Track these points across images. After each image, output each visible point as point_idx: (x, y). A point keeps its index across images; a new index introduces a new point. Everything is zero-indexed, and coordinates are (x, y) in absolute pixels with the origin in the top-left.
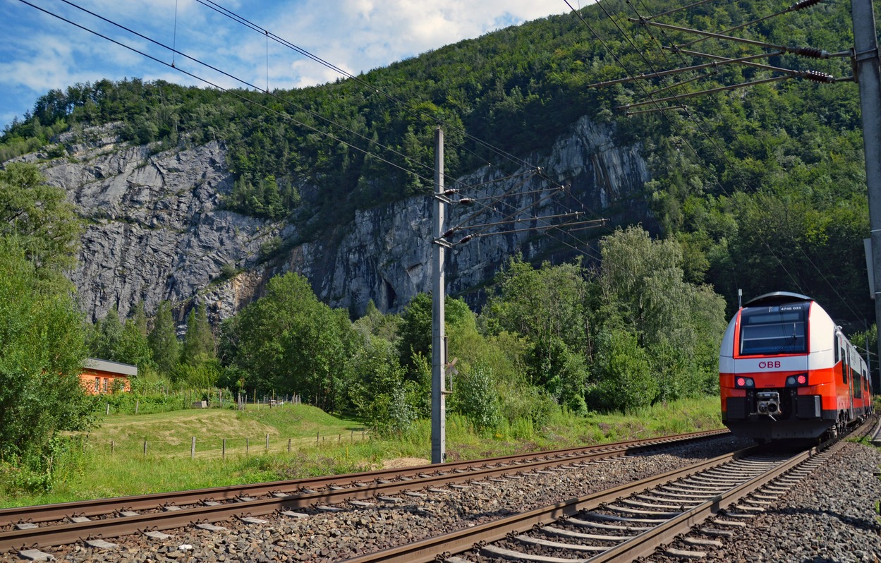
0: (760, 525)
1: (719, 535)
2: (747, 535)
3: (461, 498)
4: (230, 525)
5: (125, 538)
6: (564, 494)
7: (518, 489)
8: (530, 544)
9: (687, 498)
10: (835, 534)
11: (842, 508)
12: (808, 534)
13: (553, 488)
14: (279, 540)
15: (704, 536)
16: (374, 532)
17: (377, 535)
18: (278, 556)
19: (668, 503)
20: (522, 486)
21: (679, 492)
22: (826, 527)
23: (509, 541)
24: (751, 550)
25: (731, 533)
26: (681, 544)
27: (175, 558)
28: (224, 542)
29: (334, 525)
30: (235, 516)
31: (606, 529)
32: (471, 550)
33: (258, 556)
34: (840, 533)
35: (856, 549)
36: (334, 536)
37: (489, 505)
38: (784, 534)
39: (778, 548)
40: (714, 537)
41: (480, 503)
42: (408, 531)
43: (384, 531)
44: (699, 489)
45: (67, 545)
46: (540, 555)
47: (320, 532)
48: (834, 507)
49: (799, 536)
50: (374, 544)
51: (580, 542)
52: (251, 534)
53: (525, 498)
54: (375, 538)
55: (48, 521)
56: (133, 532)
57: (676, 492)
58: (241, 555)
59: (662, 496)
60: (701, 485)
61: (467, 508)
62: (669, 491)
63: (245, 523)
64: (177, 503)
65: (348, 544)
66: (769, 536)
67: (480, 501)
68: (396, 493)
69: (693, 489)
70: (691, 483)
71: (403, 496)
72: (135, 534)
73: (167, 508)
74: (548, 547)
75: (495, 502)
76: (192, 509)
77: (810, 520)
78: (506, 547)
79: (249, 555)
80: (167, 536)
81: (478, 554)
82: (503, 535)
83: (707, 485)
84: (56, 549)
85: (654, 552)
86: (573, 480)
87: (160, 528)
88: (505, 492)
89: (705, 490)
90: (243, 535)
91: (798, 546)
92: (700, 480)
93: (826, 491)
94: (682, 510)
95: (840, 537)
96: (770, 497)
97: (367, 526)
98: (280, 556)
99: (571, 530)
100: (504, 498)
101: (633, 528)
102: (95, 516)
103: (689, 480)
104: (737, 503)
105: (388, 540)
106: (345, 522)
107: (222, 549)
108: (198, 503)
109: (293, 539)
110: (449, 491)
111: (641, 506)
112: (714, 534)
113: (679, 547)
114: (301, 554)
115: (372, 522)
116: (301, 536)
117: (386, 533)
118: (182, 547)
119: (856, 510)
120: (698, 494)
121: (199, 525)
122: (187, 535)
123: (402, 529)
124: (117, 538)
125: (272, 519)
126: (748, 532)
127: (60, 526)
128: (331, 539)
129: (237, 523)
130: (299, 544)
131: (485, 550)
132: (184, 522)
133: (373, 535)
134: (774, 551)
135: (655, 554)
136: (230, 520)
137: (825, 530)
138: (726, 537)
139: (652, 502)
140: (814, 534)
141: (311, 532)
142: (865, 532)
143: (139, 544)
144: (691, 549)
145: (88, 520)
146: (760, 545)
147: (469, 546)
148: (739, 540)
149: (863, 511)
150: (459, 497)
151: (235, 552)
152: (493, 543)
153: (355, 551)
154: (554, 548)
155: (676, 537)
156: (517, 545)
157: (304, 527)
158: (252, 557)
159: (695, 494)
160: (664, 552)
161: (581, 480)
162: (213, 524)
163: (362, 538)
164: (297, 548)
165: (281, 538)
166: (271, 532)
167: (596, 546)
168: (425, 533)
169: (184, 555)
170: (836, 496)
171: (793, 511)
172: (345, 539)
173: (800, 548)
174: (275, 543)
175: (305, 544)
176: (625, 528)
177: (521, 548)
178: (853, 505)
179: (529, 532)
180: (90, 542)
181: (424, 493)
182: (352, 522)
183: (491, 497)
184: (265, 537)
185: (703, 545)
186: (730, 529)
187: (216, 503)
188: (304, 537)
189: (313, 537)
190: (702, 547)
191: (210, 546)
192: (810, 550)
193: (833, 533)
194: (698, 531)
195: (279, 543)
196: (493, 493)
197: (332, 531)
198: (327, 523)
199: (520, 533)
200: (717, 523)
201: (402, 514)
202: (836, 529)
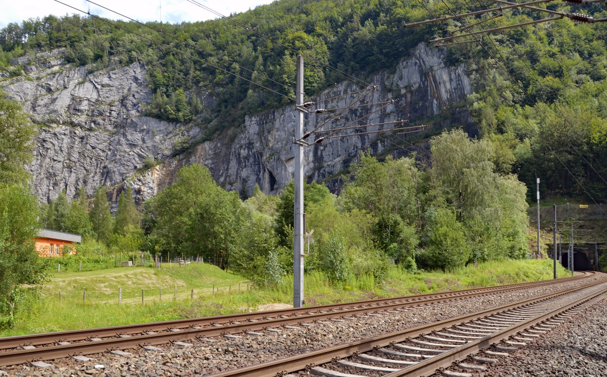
0: (518, 355)
1: (486, 361)
2: (506, 362)
3: (306, 333)
4: (135, 351)
5: (59, 360)
6: (383, 331)
7: (349, 327)
8: (347, 366)
9: (473, 335)
10: (573, 363)
11: (585, 344)
12: (552, 362)
13: (376, 326)
14: (167, 362)
15: (475, 362)
16: (237, 356)
17: (239, 359)
18: (164, 373)
19: (457, 338)
20: (353, 325)
21: (469, 331)
22: (567, 357)
23: (333, 364)
24: (505, 372)
25: (495, 360)
26: (456, 368)
27: (91, 374)
28: (127, 363)
29: (208, 352)
30: (139, 345)
31: (406, 356)
32: (304, 370)
33: (150, 373)
34: (577, 362)
35: (586, 373)
36: (207, 359)
37: (326, 338)
38: (534, 362)
39: (526, 372)
40: (481, 363)
41: (319, 337)
42: (261, 356)
43: (244, 356)
44: (484, 329)
45: (18, 365)
47: (197, 356)
48: (578, 343)
49: (545, 363)
50: (235, 365)
52: (148, 358)
53: (354, 333)
54: (237, 361)
55: (6, 349)
56: (65, 356)
57: (466, 331)
58: (138, 372)
59: (455, 333)
60: (486, 325)
61: (309, 340)
62: (461, 330)
63: (146, 350)
64: (99, 336)
65: (216, 365)
66: (523, 363)
67: (320, 335)
68: (260, 329)
69: (480, 328)
70: (480, 324)
71: (264, 331)
72: (67, 358)
73: (92, 339)
74: (360, 368)
75: (331, 336)
76: (110, 340)
77: (556, 352)
78: (330, 368)
79: (144, 372)
80: (88, 359)
81: (308, 373)
82: (329, 360)
83: (491, 326)
84: (9, 368)
85: (434, 373)
86: (392, 321)
87: (84, 353)
88: (340, 329)
89: (488, 329)
90: (141, 358)
91: (542, 370)
92: (487, 322)
93: (577, 331)
95: (576, 365)
96: (534, 335)
97: (233, 353)
98: (166, 373)
99: (381, 356)
100: (338, 333)
101: (425, 356)
102: (40, 345)
103: (479, 322)
104: (507, 339)
105: (246, 363)
106: (217, 349)
107: (126, 368)
108: (115, 336)
109: (177, 361)
110: (298, 328)
111: (437, 340)
112: (483, 361)
113: (454, 369)
114: (181, 372)
115: (237, 350)
116: (184, 359)
117: (246, 358)
118: (98, 366)
119: (596, 346)
120: (482, 332)
121: (113, 352)
122: (103, 358)
123: (258, 355)
124: (53, 360)
125: (167, 347)
126: (508, 360)
127: (15, 351)
128: (205, 361)
129: (141, 350)
130: (181, 365)
131: (314, 370)
132: (102, 349)
133: (236, 359)
136: (135, 347)
137: (566, 360)
138: (491, 363)
139: (447, 337)
140: (556, 362)
141: (191, 356)
142: (598, 361)
143: (68, 365)
144: (463, 371)
145: (34, 348)
146: (513, 369)
147: (303, 367)
148: (499, 365)
149: (602, 346)
150: (305, 332)
151: (134, 370)
152: (321, 365)
153: (220, 370)
154: (365, 369)
155: (453, 363)
156: (338, 367)
157: (187, 353)
158: (146, 374)
159: (480, 332)
160: (441, 373)
161: (398, 321)
162: (123, 350)
163: (227, 361)
164: (179, 367)
165: (169, 360)
166: (162, 356)
167: (395, 368)
168: (274, 358)
169: (98, 372)
170: (583, 335)
172: (215, 361)
173: (542, 372)
174: (164, 364)
175: (185, 365)
176: (420, 356)
177: (340, 369)
178: (595, 342)
179: (349, 358)
180: (34, 363)
181: (281, 329)
182: (222, 350)
183: (328, 333)
184: (157, 360)
185: (471, 369)
186: (496, 358)
187: (128, 336)
188: (186, 360)
189: (192, 360)
190: (470, 370)
191: (117, 366)
192: (549, 374)
193: (572, 362)
194: (472, 359)
195: (167, 364)
196: (330, 330)
197: (207, 356)
198: (204, 350)
199: (342, 359)
200: (488, 354)
201: (260, 344)
202: (574, 359)
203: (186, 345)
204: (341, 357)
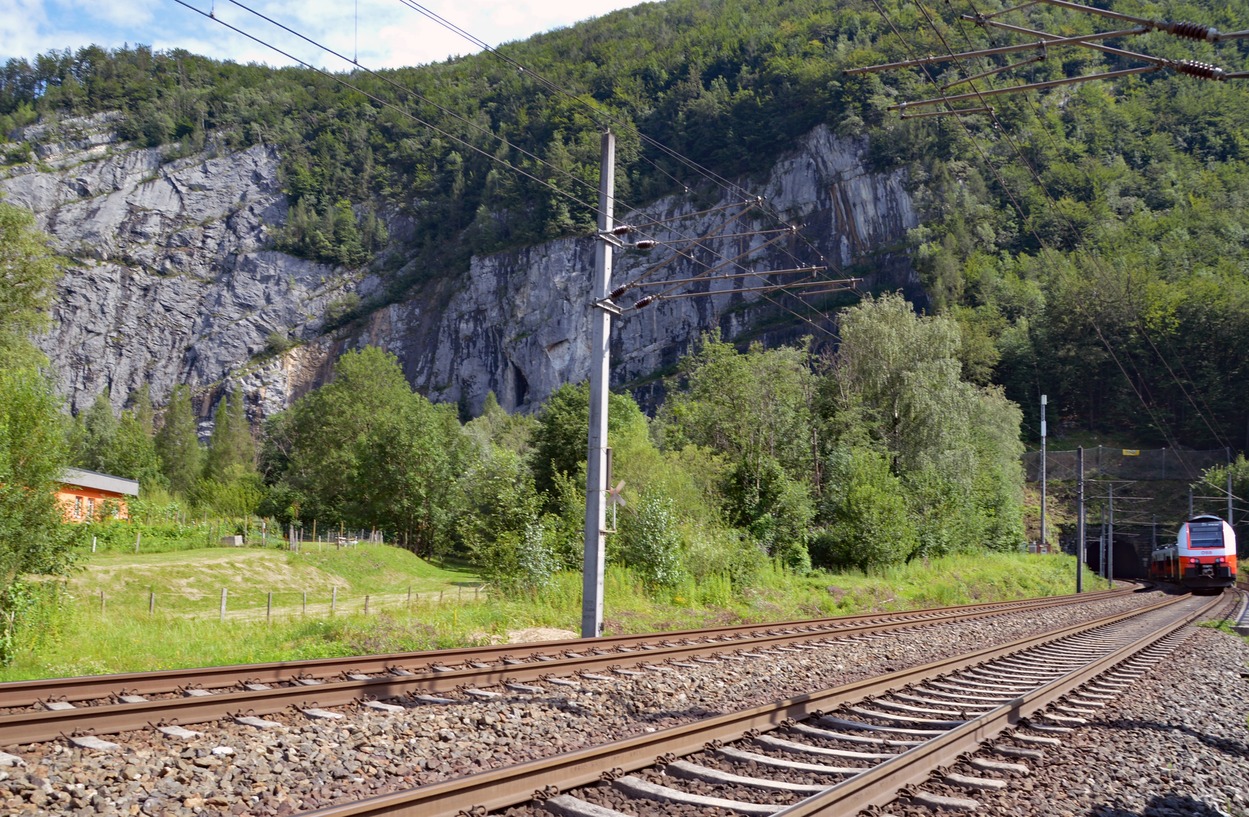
0: (1082, 743)
1: (1022, 755)
2: (1064, 758)
3: (633, 690)
4: (286, 719)
5: (128, 734)
6: (785, 688)
7: (716, 679)
8: (740, 760)
9: (969, 701)
10: (1194, 760)
11: (1200, 722)
12: (1154, 760)
13: (768, 679)
14: (363, 744)
15: (1001, 757)
16: (505, 735)
17: (510, 740)
18: (362, 768)
19: (941, 707)
20: (721, 674)
21: (956, 690)
22: (1180, 749)
23: (708, 755)
24: (1072, 779)
25: (1040, 754)
26: (967, 767)
27: (207, 767)
28: (280, 745)
29: (444, 724)
30: (294, 707)
31: (852, 742)
32: (652, 767)
33: (332, 767)
34: (1200, 760)
35: (1224, 783)
36: (445, 739)
37: (673, 701)
38: (1119, 758)
39: (1113, 779)
40: (1015, 758)
41: (660, 698)
42: (556, 735)
43: (521, 735)
44: (986, 688)
45: (42, 743)
46: (756, 777)
47: (423, 733)
48: (1188, 721)
49: (1141, 761)
50: (506, 753)
51: (814, 760)
52: (321, 734)
53: (727, 692)
54: (507, 744)
55: (10, 708)
56: (141, 726)
57: (951, 691)
58: (304, 764)
59: (931, 696)
60: (987, 681)
61: (641, 705)
62: (941, 690)
63: (310, 717)
64: (204, 685)
65: (467, 752)
66: (1098, 760)
67: (661, 695)
68: (534, 679)
69: (976, 687)
70: (973, 679)
71: (543, 683)
72: (144, 729)
73: (190, 691)
74: (768, 766)
75: (683, 696)
76: (227, 695)
77: (1155, 739)
78: (705, 763)
79: (318, 764)
80: (193, 733)
81: (663, 773)
82: (699, 746)
83: (996, 682)
84: (25, 748)
85: (928, 777)
86: (797, 669)
87: (182, 721)
88: (697, 682)
89: (994, 689)
90: (309, 735)
91: (1141, 776)
92: (985, 675)
93: (1175, 697)
94: (964, 718)
95: (1200, 766)
96: (1094, 704)
97: (493, 727)
98: (366, 767)
99: (800, 741)
100: (696, 691)
101: (892, 742)
102: (81, 701)
103: (970, 674)
104: (1044, 709)
105: (527, 748)
106: (461, 719)
107: (278, 755)
108: (236, 686)
109: (383, 742)
110: (612, 679)
111: (901, 710)
112: (1014, 754)
113: (964, 771)
114: (396, 765)
115: (502, 721)
116: (395, 739)
117: (523, 738)
118: (219, 750)
119: (1220, 727)
120: (984, 695)
121: (240, 719)
122: (222, 732)
123: (547, 733)
124: (117, 734)
125: (350, 712)
126: (1065, 753)
127: (29, 714)
128: (441, 744)
129: (297, 717)
130: (392, 751)
131: (674, 768)
132: (218, 713)
133: (503, 740)
134: (1106, 782)
135: (929, 781)
136: (286, 712)
137: (1179, 755)
138: (1034, 759)
139: (918, 704)
140: (1162, 759)
141: (410, 732)
142: (1236, 759)
143: (150, 745)
144: (983, 775)
145: (70, 707)
146: (1085, 772)
147: (650, 760)
148: (1053, 764)
149: (1230, 729)
150: (629, 687)
151: (297, 759)
152: (684, 757)
153: (478, 762)
154: (776, 767)
155: (959, 757)
156: (720, 761)
157: (400, 725)
158: (324, 768)
159: (979, 694)
160: (943, 779)
161: (808, 669)
162: (261, 717)
163: (488, 744)
164: (390, 756)
165: (366, 740)
166: (351, 731)
167: (839, 766)
168: (582, 739)
169: (220, 762)
170: (1189, 705)
171: (1130, 725)
172: (462, 745)
173: (1144, 780)
174: (357, 748)
175: (402, 751)
176: (881, 741)
177: (727, 766)
178: (1215, 720)
179: (738, 743)
180: (77, 740)
181: (575, 680)
182: (471, 720)
184: (342, 739)
185: (1000, 770)
186: (1037, 748)
187: (263, 687)
188: (399, 741)
189: (413, 741)
190: (998, 774)
191: (260, 751)
192: (1158, 783)
194: (991, 749)
195: (363, 748)
196: (680, 684)
197: (444, 732)
198: (434, 721)
200: (1018, 739)
201: (545, 711)
202: (1194, 754)
203: (391, 708)
204: (724, 741)
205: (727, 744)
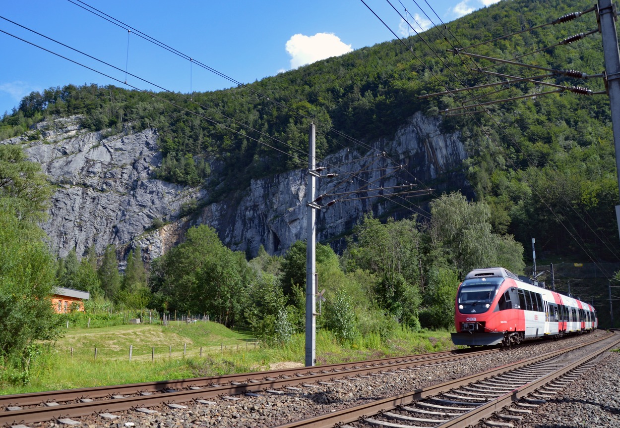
0: (542, 412)
1: (512, 419)
2: (532, 419)
3: (327, 392)
4: (160, 409)
5: (85, 417)
6: (401, 389)
7: (368, 386)
8: (375, 425)
9: (491, 393)
10: (597, 419)
11: (603, 400)
12: (576, 419)
13: (393, 385)
15: (501, 420)
16: (264, 415)
17: (266, 417)
19: (476, 396)
20: (371, 383)
21: (485, 388)
22: (590, 414)
23: (360, 422)
25: (521, 418)
26: (484, 425)
28: (156, 421)
29: (235, 410)
30: (164, 403)
31: (430, 414)
34: (600, 419)
36: (235, 417)
37: (346, 397)
38: (559, 419)
40: (508, 420)
42: (288, 414)
43: (271, 415)
44: (500, 386)
45: (45, 422)
47: (225, 415)
48: (597, 399)
49: (570, 420)
50: (263, 423)
51: (411, 424)
52: (176, 416)
53: (373, 392)
54: (264, 419)
55: (29, 405)
56: (91, 413)
57: (483, 388)
59: (472, 391)
60: (501, 383)
61: (330, 399)
62: (478, 388)
63: (171, 408)
64: (121, 393)
65: (245, 423)
66: (548, 420)
67: (340, 394)
68: (280, 387)
69: (495, 386)
70: (494, 382)
71: (284, 389)
72: (93, 415)
73: (114, 396)
74: (389, 427)
75: (351, 394)
76: (132, 398)
77: (578, 409)
78: (358, 426)
80: (116, 416)
82: (356, 418)
83: (506, 383)
84: (36, 425)
86: (408, 379)
87: (110, 411)
88: (359, 387)
89: (504, 387)
90: (170, 416)
92: (501, 380)
93: (592, 388)
94: (486, 401)
95: (600, 422)
96: (551, 392)
97: (258, 411)
99: (406, 415)
100: (358, 392)
101: (450, 414)
102: (62, 402)
103: (493, 380)
104: (526, 396)
105: (274, 421)
106: (243, 407)
107: (155, 426)
108: (136, 394)
109: (205, 419)
110: (318, 386)
111: (456, 398)
112: (508, 418)
113: (482, 427)
115: (262, 408)
116: (211, 417)
117: (272, 416)
118: (128, 424)
119: (614, 402)
120: (499, 390)
121: (138, 409)
122: (130, 416)
123: (284, 413)
124: (80, 417)
125: (190, 405)
126: (532, 417)
127: (38, 408)
128: (233, 420)
129: (165, 408)
130: (210, 423)
132: (127, 406)
133: (263, 417)
136: (160, 405)
137: (589, 417)
138: (517, 420)
139: (465, 395)
140: (581, 419)
141: (218, 414)
143: (95, 422)
145: (57, 404)
147: (332, 425)
148: (526, 423)
150: (325, 390)
152: (349, 424)
155: (480, 420)
156: (366, 425)
157: (213, 411)
159: (497, 389)
161: (414, 379)
162: (148, 408)
163: (255, 419)
164: (208, 426)
165: (197, 418)
166: (190, 414)
167: (423, 426)
168: (300, 416)
170: (599, 392)
172: (243, 420)
174: (193, 422)
175: (214, 423)
176: (444, 414)
178: (612, 399)
179: (375, 416)
180: (61, 420)
181: (299, 387)
182: (248, 408)
183: (348, 391)
184: (186, 418)
186: (520, 415)
187: (149, 394)
188: (213, 418)
189: (220, 418)
191: (147, 424)
193: (595, 419)
194: (497, 416)
195: (195, 422)
196: (350, 388)
197: (234, 414)
198: (230, 409)
199: (369, 417)
200: (511, 411)
201: (284, 403)
202: (597, 416)
203: (210, 403)
204: (368, 416)
205: (370, 417)
